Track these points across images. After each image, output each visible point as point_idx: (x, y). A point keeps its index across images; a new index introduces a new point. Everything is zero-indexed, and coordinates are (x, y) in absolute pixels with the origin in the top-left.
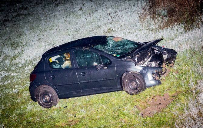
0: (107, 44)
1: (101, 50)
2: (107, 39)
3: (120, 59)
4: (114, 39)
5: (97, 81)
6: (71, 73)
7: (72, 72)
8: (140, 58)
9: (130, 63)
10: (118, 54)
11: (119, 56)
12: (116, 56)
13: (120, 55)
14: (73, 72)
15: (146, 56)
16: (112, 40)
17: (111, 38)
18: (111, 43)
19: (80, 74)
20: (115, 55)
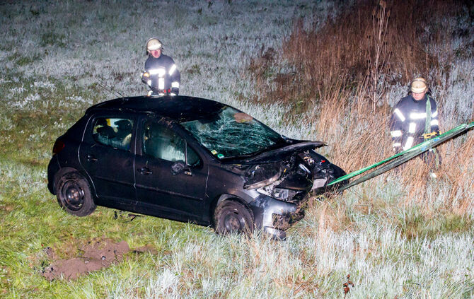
0: (215, 124)
1: (192, 134)
2: (222, 111)
3: (219, 165)
4: (237, 116)
5: (169, 194)
6: (125, 162)
7: (127, 160)
8: (260, 174)
9: (235, 179)
10: (221, 151)
11: (223, 157)
12: (216, 156)
13: (225, 156)
14: (129, 161)
15: (273, 175)
16: (231, 116)
17: (232, 111)
18: (225, 121)
19: (139, 170)
20: (214, 152)
